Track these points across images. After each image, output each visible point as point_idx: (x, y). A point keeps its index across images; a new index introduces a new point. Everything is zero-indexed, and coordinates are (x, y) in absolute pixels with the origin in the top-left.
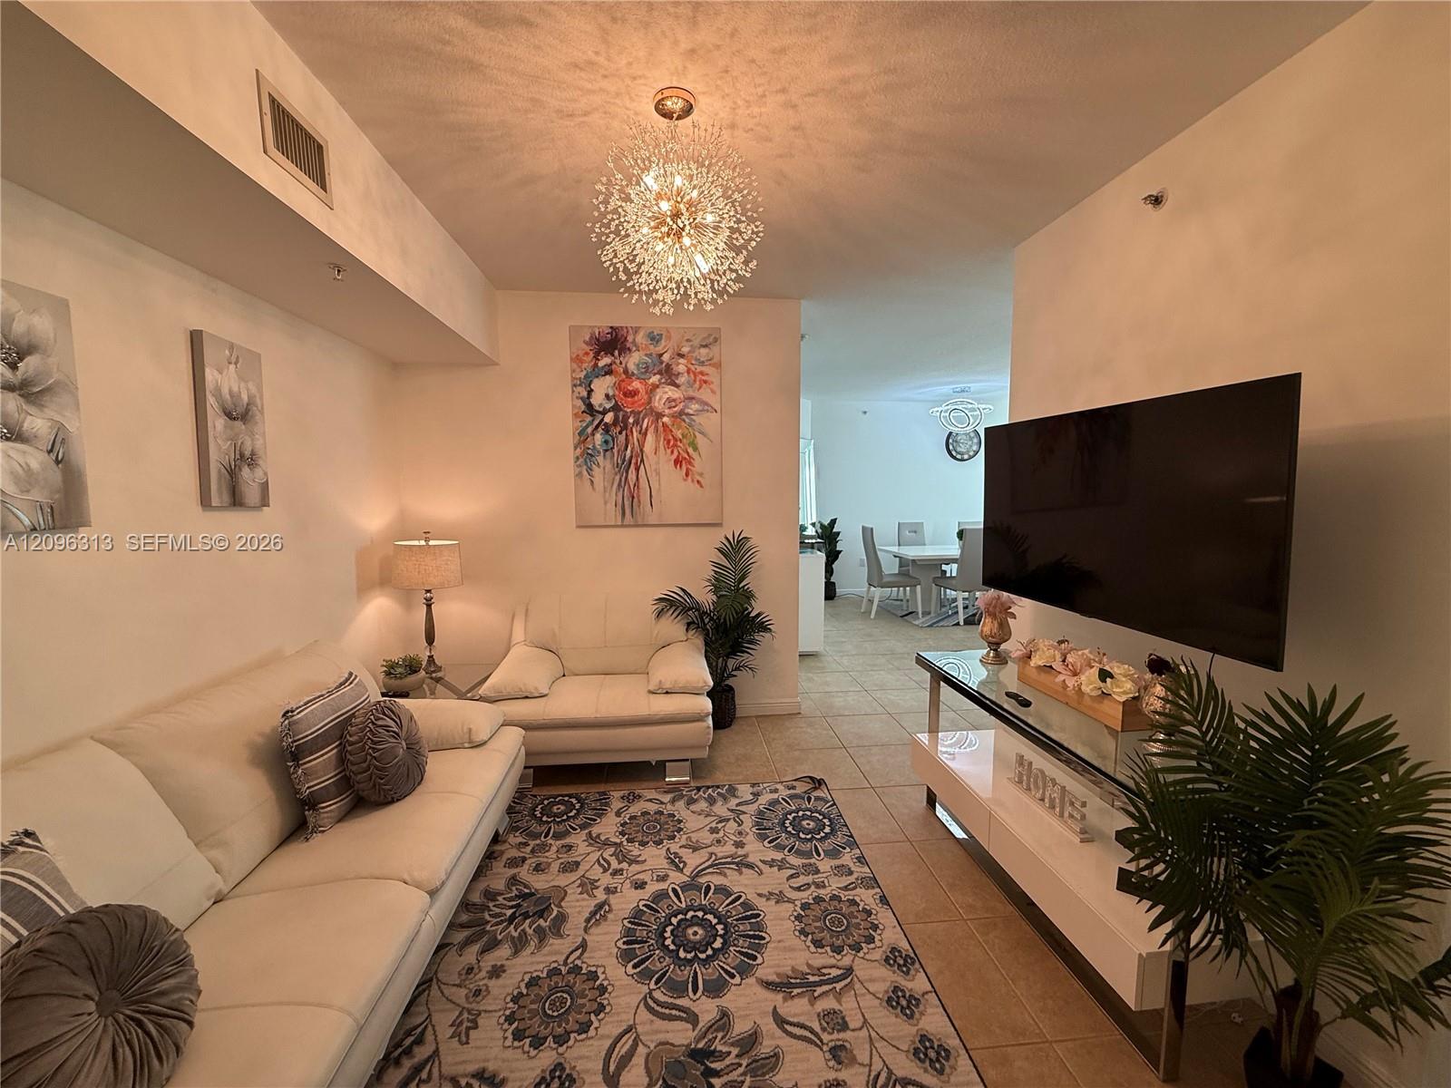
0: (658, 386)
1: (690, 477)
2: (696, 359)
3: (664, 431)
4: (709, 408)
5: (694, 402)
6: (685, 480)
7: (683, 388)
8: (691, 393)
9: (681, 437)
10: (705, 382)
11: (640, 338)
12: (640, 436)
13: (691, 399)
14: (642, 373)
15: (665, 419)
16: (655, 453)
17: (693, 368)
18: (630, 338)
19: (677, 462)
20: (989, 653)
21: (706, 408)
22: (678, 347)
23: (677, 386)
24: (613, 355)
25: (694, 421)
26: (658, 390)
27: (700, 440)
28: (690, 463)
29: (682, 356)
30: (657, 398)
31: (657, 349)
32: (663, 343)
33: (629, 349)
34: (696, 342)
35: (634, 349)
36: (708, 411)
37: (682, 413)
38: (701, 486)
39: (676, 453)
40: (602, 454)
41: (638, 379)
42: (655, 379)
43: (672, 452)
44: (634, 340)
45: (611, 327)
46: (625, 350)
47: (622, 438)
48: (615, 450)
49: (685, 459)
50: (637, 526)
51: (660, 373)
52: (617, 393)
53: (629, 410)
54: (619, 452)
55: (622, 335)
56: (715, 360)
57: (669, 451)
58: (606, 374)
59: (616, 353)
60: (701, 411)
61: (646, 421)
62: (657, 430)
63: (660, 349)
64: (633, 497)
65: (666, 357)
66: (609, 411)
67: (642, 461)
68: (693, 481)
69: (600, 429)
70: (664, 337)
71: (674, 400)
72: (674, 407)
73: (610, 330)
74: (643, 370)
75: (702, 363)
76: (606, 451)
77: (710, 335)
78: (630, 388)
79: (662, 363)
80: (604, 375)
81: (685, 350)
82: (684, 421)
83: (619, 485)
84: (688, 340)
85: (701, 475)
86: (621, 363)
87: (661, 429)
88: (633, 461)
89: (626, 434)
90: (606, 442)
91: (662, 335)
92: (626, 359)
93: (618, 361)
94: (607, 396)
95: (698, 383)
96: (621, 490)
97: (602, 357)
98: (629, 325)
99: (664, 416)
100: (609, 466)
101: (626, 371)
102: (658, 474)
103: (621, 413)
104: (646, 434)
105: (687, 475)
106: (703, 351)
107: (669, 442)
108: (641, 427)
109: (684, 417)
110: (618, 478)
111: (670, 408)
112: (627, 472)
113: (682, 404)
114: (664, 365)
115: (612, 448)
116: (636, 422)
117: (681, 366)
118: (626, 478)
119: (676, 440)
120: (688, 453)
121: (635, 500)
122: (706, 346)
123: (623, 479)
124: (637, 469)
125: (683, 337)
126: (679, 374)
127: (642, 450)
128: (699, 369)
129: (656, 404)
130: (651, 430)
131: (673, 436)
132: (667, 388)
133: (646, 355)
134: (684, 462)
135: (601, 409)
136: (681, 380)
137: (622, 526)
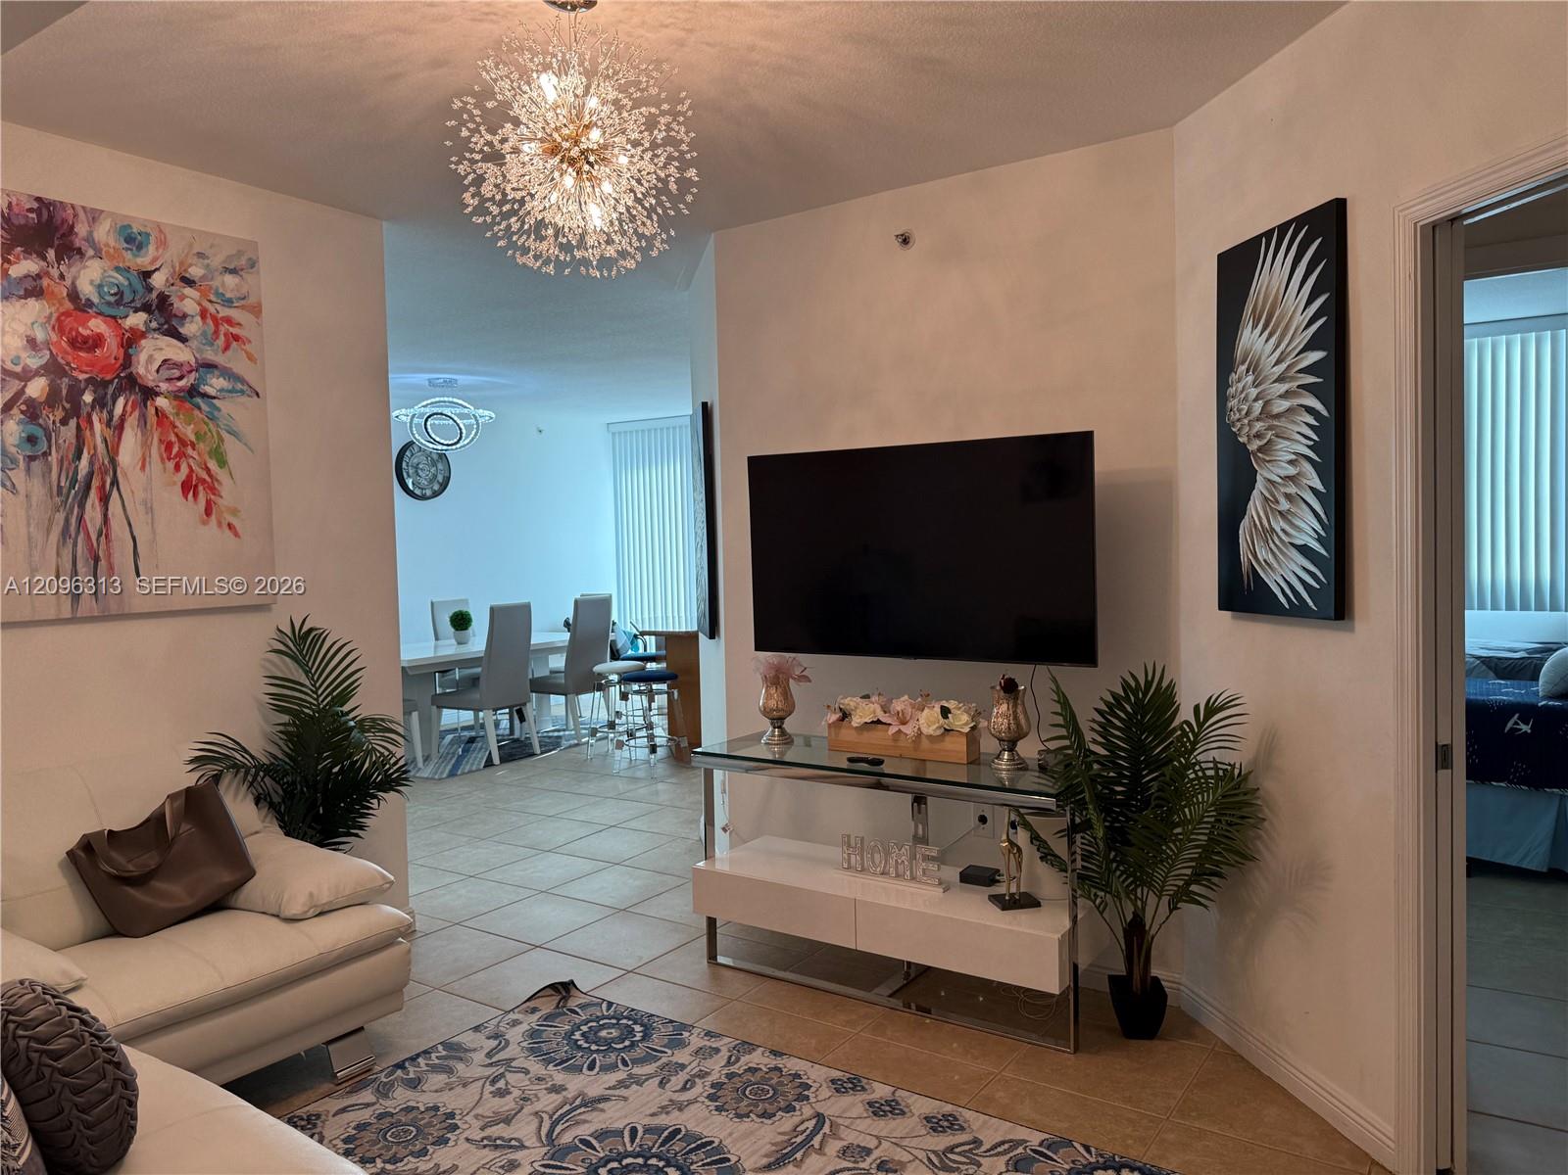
0: (143, 335)
1: (213, 517)
2: (217, 294)
3: (160, 423)
4: (245, 388)
5: (216, 372)
6: (204, 523)
7: (194, 344)
8: (210, 355)
9: (193, 438)
10: (236, 338)
11: (103, 233)
12: (109, 433)
13: (210, 366)
14: (109, 303)
15: (161, 402)
16: (143, 467)
17: (211, 309)
18: (81, 229)
19: (188, 487)
21: (239, 386)
22: (181, 263)
23: (183, 339)
24: (44, 258)
25: (219, 410)
26: (143, 342)
27: (231, 446)
28: (213, 490)
29: (189, 282)
30: (143, 357)
31: (139, 260)
32: (151, 248)
33: (80, 252)
34: (217, 261)
35: (91, 252)
36: (242, 392)
37: (193, 392)
38: (236, 535)
39: (184, 469)
40: (22, 464)
41: (100, 314)
42: (136, 320)
43: (177, 468)
44: (90, 233)
45: (38, 199)
46: (69, 250)
47: (68, 432)
48: (54, 458)
49: (204, 481)
50: (105, 617)
51: (146, 308)
52: (54, 337)
53: (82, 377)
54: (61, 462)
55: (64, 221)
56: (252, 300)
57: (171, 465)
58: (29, 294)
59: (51, 254)
60: (230, 391)
61: (121, 401)
62: (143, 419)
63: (144, 261)
64: (97, 559)
65: (158, 280)
66: (37, 373)
67: (115, 482)
68: (220, 524)
69: (15, 411)
70: (152, 239)
71: (178, 365)
72: (180, 378)
73: (35, 205)
74: (112, 299)
75: (228, 303)
76: (31, 458)
77: (240, 253)
78: (85, 332)
79: (150, 289)
80: (25, 297)
81: (195, 272)
82: (199, 408)
83: (65, 532)
84: (200, 255)
85: (234, 512)
86: (62, 277)
87: (152, 418)
88: (95, 483)
89: (78, 427)
90: (31, 440)
91: (148, 235)
92: (73, 270)
93: (55, 273)
94: (32, 343)
95: (222, 338)
96: (70, 543)
97: (18, 258)
98: (77, 202)
99: (157, 394)
100: (38, 489)
101: (74, 295)
102: (150, 510)
103: (66, 380)
104: (121, 427)
105: (208, 512)
106: (230, 280)
107: (169, 446)
108: (111, 413)
109: (199, 400)
110: (60, 517)
111: (169, 380)
112: (82, 506)
113: (194, 375)
114: (154, 295)
115: (46, 454)
116: (100, 403)
117: (188, 302)
118: (81, 519)
119: (183, 443)
120: (208, 470)
121: (103, 564)
122: (233, 271)
123: (73, 520)
124: (105, 499)
125: (191, 246)
126: (185, 316)
127: (113, 462)
128: (224, 312)
129: (141, 370)
130: (132, 422)
131: (177, 435)
132: (166, 341)
133: (117, 269)
134: (201, 488)
135: (18, 369)
136: (189, 329)
137: (73, 620)
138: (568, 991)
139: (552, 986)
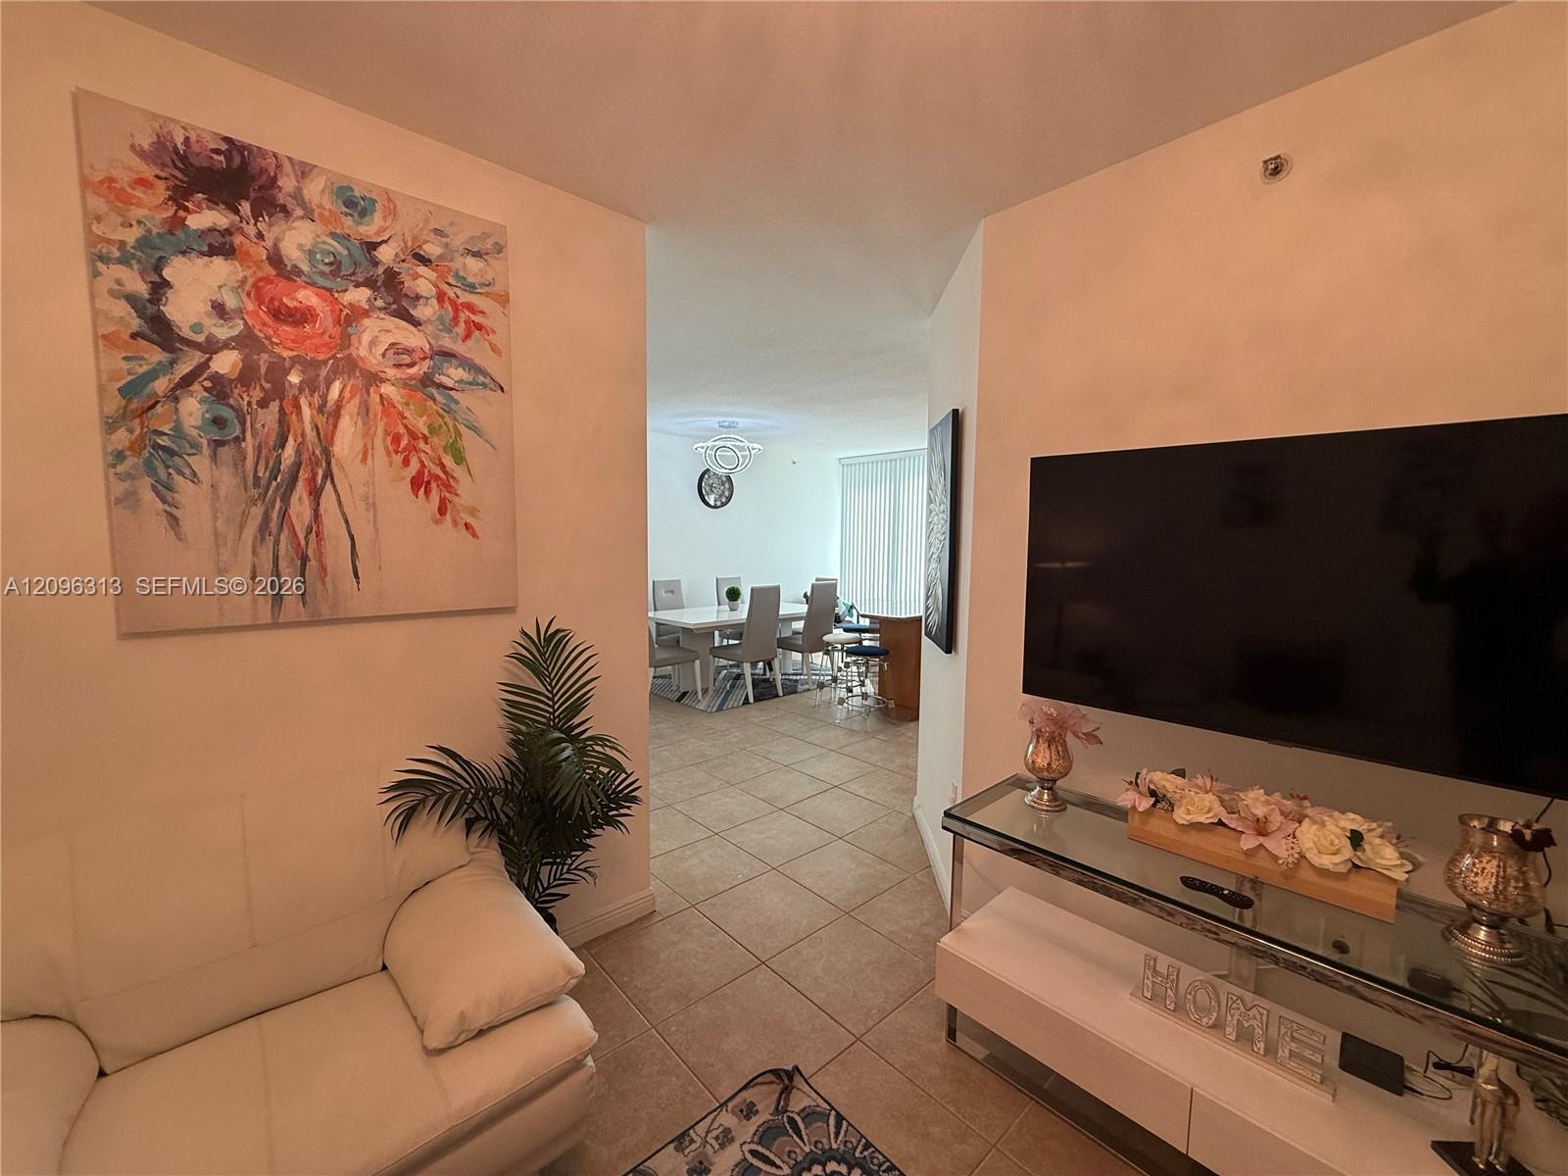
0: (366, 313)
1: (448, 516)
2: (457, 276)
3: (385, 413)
4: (488, 381)
5: (454, 362)
6: (437, 522)
7: (430, 329)
8: (447, 343)
9: (426, 431)
10: (479, 327)
11: (315, 190)
12: (321, 420)
13: (448, 355)
14: (322, 274)
15: (387, 389)
16: (364, 460)
17: (450, 293)
18: (287, 183)
19: (419, 483)
20: (1041, 794)
21: (481, 379)
22: (414, 239)
23: (416, 323)
24: (237, 212)
25: (457, 403)
26: (366, 322)
27: (468, 440)
28: (448, 487)
29: (425, 261)
30: (366, 338)
31: (362, 229)
32: (378, 217)
33: (284, 210)
34: (458, 241)
35: (299, 212)
36: (484, 385)
37: (427, 381)
38: (474, 535)
39: (414, 465)
40: (206, 450)
41: (313, 284)
42: (360, 296)
43: (406, 462)
44: (299, 190)
45: (227, 140)
46: (268, 204)
47: (269, 417)
48: (249, 445)
49: (437, 478)
50: (315, 622)
51: (370, 283)
52: (250, 306)
53: (286, 354)
54: (259, 449)
55: (263, 171)
56: (497, 288)
57: (399, 459)
58: (213, 251)
59: (245, 207)
60: (470, 384)
61: (336, 387)
62: (365, 409)
63: (369, 230)
64: (305, 559)
65: (386, 254)
66: (226, 345)
67: (329, 474)
68: (455, 523)
69: (196, 387)
70: (378, 206)
71: (408, 351)
72: (411, 365)
73: (224, 147)
74: (327, 269)
75: (471, 288)
76: (219, 443)
77: (485, 236)
78: (291, 304)
79: (376, 263)
80: (210, 255)
81: (432, 250)
82: (434, 400)
83: (264, 528)
84: (438, 232)
85: (473, 512)
86: (260, 236)
87: (376, 407)
88: (303, 475)
89: (282, 409)
90: (218, 422)
91: (374, 202)
92: (275, 229)
93: (251, 230)
94: (219, 309)
95: (462, 325)
96: (270, 540)
97: (199, 206)
98: (282, 151)
99: (383, 381)
100: (227, 480)
101: (276, 259)
102: (372, 506)
103: (265, 356)
104: (336, 414)
105: (442, 510)
106: (471, 261)
107: (397, 439)
108: (324, 398)
109: (434, 391)
110: (257, 512)
111: (398, 366)
112: (286, 499)
113: (427, 363)
114: (381, 269)
115: (238, 440)
116: (310, 385)
117: (423, 282)
118: (284, 513)
119: (413, 435)
120: (443, 467)
121: (313, 564)
122: (477, 255)
123: (275, 515)
124: (316, 494)
125: (426, 221)
126: (418, 297)
127: (327, 453)
128: (465, 297)
129: (363, 352)
130: (351, 408)
131: (406, 426)
132: (391, 322)
133: (333, 235)
134: (433, 485)
135: (200, 338)
136: (422, 312)
137: (275, 625)
138: (791, 1079)
139: (774, 1072)
